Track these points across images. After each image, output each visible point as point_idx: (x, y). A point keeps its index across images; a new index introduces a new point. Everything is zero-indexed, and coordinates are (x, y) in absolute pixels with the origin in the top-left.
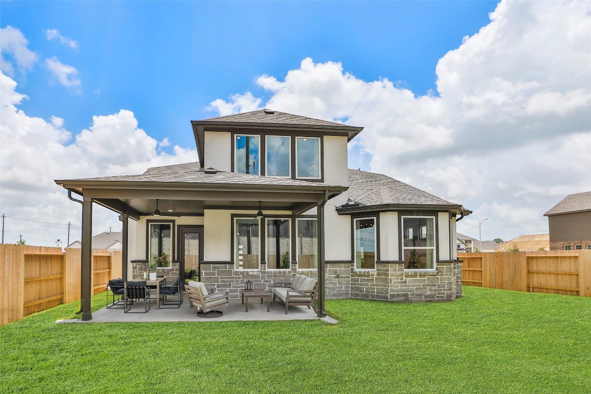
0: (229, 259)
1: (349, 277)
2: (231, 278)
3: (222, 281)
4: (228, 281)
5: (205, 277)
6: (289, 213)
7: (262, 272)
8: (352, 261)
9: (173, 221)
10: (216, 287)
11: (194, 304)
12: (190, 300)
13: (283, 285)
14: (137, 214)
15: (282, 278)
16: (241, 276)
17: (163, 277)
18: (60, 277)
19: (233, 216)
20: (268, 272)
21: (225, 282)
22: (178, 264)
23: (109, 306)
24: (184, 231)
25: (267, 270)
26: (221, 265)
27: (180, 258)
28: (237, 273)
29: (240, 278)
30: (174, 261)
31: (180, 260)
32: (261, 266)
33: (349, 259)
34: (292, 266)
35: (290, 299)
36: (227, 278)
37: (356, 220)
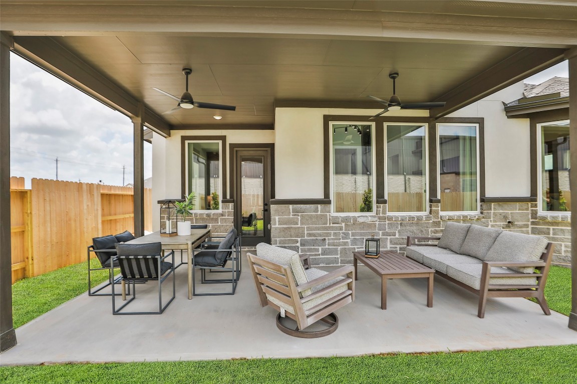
0: (320, 195)
1: (527, 226)
2: (326, 229)
3: (310, 235)
4: (320, 235)
5: (280, 229)
6: (425, 113)
7: (380, 218)
8: (533, 198)
9: (223, 138)
10: (298, 244)
11: (270, 298)
12: (256, 278)
13: (416, 240)
14: (166, 126)
15: (414, 228)
16: (343, 225)
17: (205, 227)
18: (21, 230)
19: (327, 119)
20: (390, 218)
21: (314, 235)
22: (231, 205)
23: (92, 290)
24: (239, 153)
25: (389, 214)
26: (308, 206)
27: (234, 197)
28: (335, 221)
29: (341, 229)
30: (225, 201)
31: (235, 198)
32: (377, 207)
33: (525, 192)
34: (431, 206)
35: (492, 283)
36: (318, 229)
37: (539, 127)
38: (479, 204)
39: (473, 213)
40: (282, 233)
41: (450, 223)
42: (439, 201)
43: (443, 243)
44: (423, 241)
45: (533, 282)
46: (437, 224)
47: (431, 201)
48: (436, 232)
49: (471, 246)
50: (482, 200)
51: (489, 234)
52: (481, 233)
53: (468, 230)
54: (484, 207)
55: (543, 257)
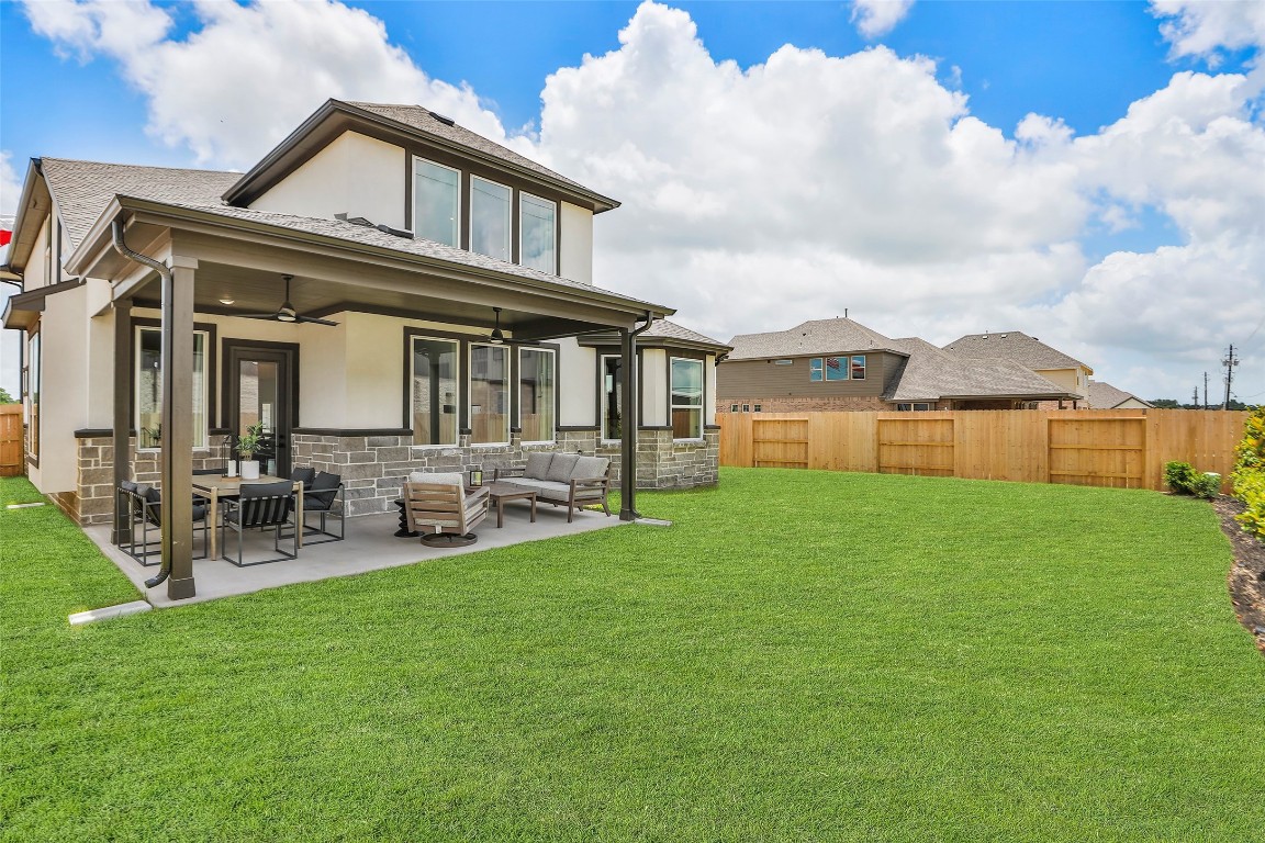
0: (399, 425)
2: (407, 465)
3: (388, 474)
4: (401, 473)
5: (352, 467)
7: (463, 450)
8: (597, 427)
9: (212, 328)
10: (374, 486)
15: (497, 461)
16: (426, 460)
19: (408, 332)
20: (473, 451)
21: (393, 473)
22: (227, 436)
25: (473, 445)
26: (386, 438)
28: (417, 455)
29: (424, 464)
30: (213, 432)
31: (231, 428)
32: (461, 438)
33: (592, 423)
34: (512, 436)
35: (578, 495)
36: (398, 465)
37: (603, 357)
38: (554, 433)
39: (549, 443)
40: (355, 473)
41: (532, 452)
42: (520, 431)
43: (527, 473)
44: (506, 474)
45: (600, 492)
46: (518, 455)
47: (512, 430)
48: (517, 463)
49: (555, 472)
50: (557, 430)
51: (570, 460)
52: (564, 459)
53: (553, 457)
54: (559, 436)
55: (606, 473)
